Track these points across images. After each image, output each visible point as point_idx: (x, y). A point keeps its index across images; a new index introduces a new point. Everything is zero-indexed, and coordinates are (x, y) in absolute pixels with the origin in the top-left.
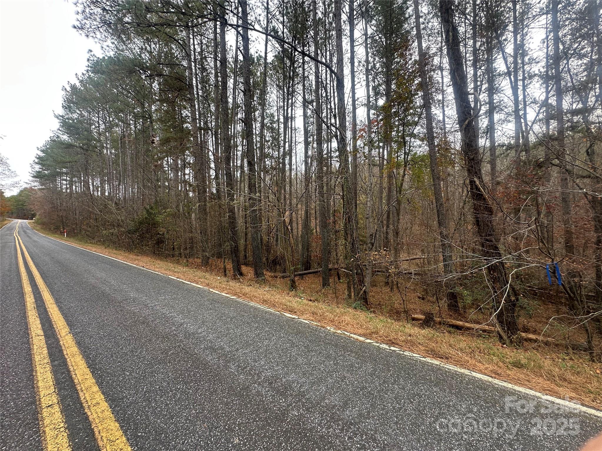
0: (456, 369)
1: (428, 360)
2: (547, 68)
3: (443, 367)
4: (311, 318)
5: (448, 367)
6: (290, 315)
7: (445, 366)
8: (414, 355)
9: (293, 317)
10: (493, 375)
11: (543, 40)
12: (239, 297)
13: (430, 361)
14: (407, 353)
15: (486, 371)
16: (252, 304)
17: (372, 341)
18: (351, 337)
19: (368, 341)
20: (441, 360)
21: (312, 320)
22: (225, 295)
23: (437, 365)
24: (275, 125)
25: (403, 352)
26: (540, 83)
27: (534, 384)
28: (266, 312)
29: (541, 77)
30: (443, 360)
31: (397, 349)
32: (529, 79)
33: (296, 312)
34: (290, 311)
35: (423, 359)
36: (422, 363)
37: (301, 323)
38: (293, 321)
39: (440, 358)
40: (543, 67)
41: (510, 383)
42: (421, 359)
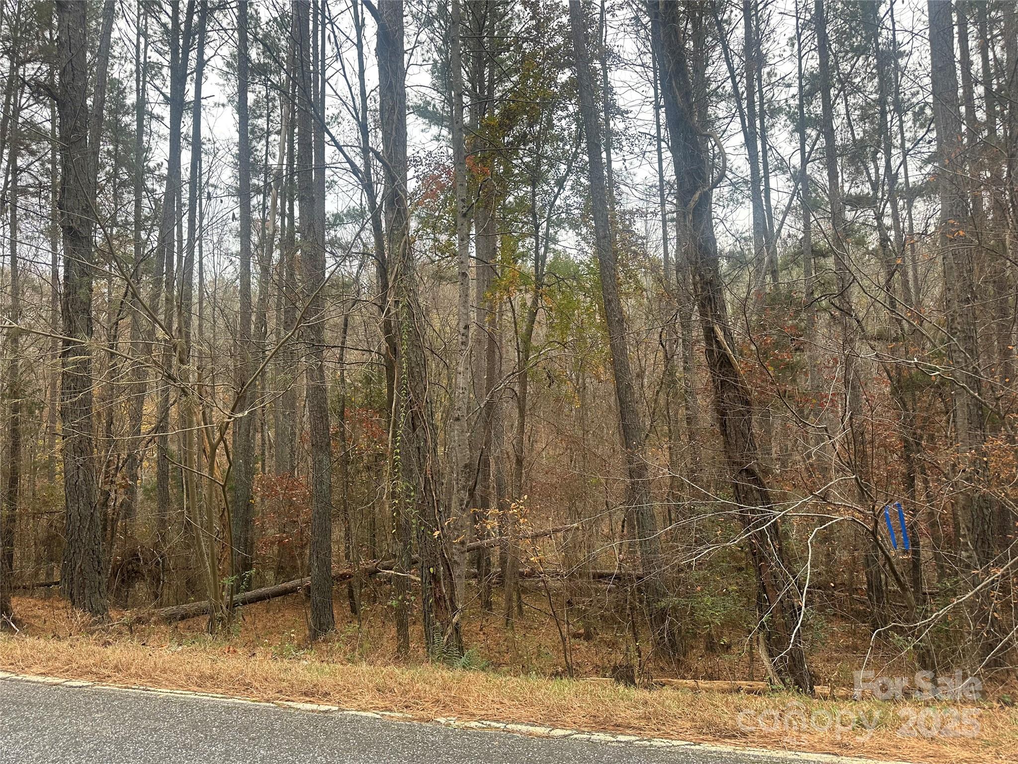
0: (768, 754)
1: (707, 747)
2: (801, 100)
3: (744, 755)
4: (382, 704)
5: (751, 753)
6: (309, 706)
7: (747, 752)
8: (675, 743)
9: (323, 708)
10: (837, 751)
11: (791, 39)
12: (102, 679)
13: (714, 749)
14: (657, 742)
15: (823, 745)
16: (163, 692)
17: (569, 732)
18: (513, 731)
19: (558, 732)
20: (733, 741)
21: (387, 709)
22: (40, 679)
23: (729, 753)
24: (127, 119)
25: (649, 740)
26: (790, 129)
27: (907, 751)
28: (228, 710)
29: (791, 116)
30: (737, 742)
31: (633, 738)
32: (771, 117)
33: (326, 694)
34: (306, 694)
35: (697, 747)
36: (698, 756)
37: (355, 720)
38: (328, 719)
39: (729, 737)
40: (793, 96)
41: (870, 758)
42: (693, 747)
